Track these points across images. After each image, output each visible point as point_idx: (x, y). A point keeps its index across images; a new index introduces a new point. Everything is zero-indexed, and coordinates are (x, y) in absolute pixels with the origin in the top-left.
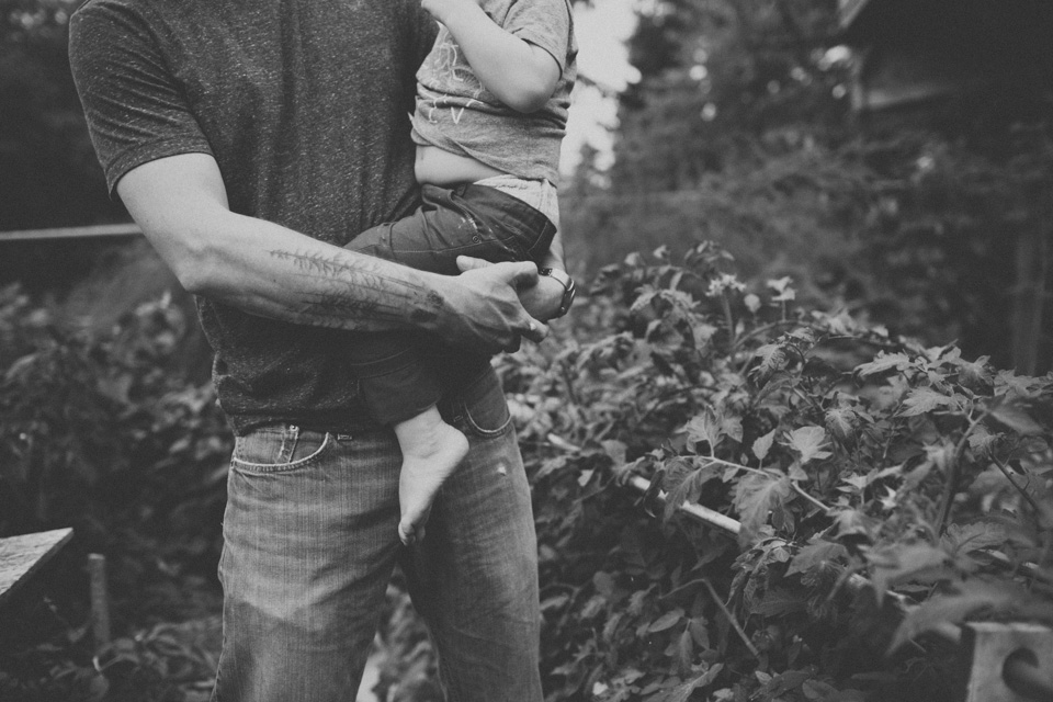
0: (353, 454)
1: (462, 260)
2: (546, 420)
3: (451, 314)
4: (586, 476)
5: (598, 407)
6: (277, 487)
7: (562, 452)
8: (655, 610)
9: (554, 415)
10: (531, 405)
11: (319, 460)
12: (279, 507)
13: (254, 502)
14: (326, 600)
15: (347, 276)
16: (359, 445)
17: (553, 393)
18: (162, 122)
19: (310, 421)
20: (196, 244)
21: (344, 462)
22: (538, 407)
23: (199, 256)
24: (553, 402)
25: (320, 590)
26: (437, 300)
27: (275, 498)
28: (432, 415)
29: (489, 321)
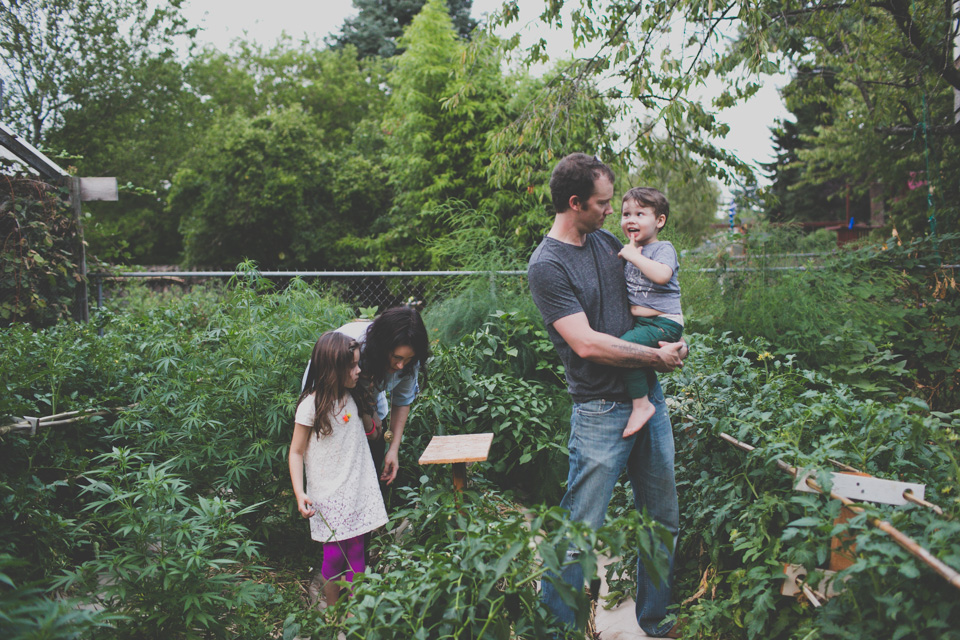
0: (622, 409)
1: (661, 343)
2: (687, 408)
3: (662, 361)
4: (700, 430)
5: (711, 404)
6: (599, 420)
7: (691, 421)
8: (722, 483)
9: (690, 406)
10: (680, 401)
11: (611, 411)
12: (600, 426)
13: (591, 425)
14: (613, 457)
15: (633, 352)
16: (623, 406)
17: (690, 396)
18: (571, 301)
19: (609, 398)
20: (587, 343)
21: (619, 411)
22: (683, 402)
23: (588, 347)
24: (690, 400)
25: (612, 454)
26: (658, 357)
27: (598, 424)
28: (646, 398)
29: (671, 363)
